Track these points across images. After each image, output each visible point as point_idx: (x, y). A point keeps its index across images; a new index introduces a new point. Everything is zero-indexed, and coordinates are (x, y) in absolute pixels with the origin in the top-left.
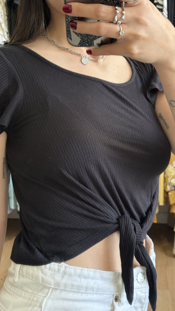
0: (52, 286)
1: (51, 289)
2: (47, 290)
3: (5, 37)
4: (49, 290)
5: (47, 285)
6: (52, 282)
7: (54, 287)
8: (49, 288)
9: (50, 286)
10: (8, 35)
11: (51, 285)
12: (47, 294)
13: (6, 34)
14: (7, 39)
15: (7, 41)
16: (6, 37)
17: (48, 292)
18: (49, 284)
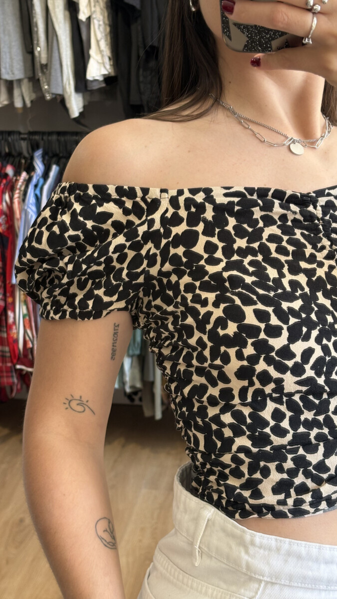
0: (265, 579)
1: (263, 583)
2: (256, 586)
3: (105, 67)
4: (260, 585)
5: (257, 576)
6: (266, 569)
7: (269, 580)
8: (260, 581)
9: (261, 578)
10: (112, 63)
11: (263, 576)
12: (257, 593)
13: (107, 60)
14: (110, 71)
15: (109, 73)
16: (108, 67)
17: (258, 589)
18: (259, 575)
